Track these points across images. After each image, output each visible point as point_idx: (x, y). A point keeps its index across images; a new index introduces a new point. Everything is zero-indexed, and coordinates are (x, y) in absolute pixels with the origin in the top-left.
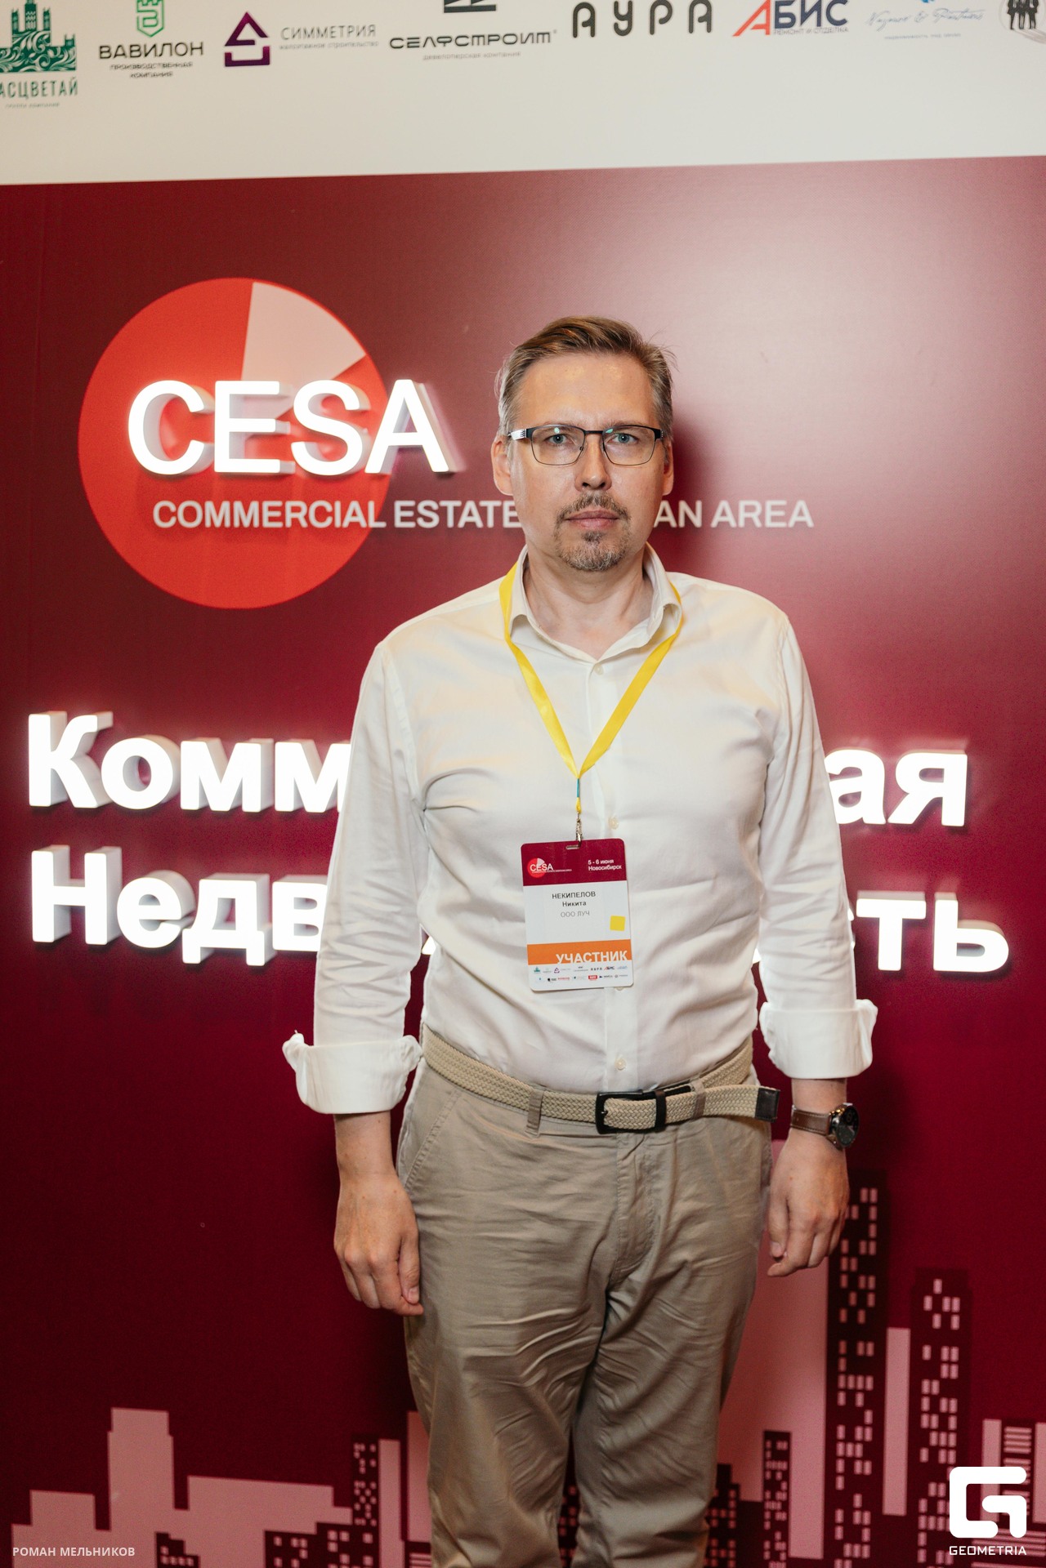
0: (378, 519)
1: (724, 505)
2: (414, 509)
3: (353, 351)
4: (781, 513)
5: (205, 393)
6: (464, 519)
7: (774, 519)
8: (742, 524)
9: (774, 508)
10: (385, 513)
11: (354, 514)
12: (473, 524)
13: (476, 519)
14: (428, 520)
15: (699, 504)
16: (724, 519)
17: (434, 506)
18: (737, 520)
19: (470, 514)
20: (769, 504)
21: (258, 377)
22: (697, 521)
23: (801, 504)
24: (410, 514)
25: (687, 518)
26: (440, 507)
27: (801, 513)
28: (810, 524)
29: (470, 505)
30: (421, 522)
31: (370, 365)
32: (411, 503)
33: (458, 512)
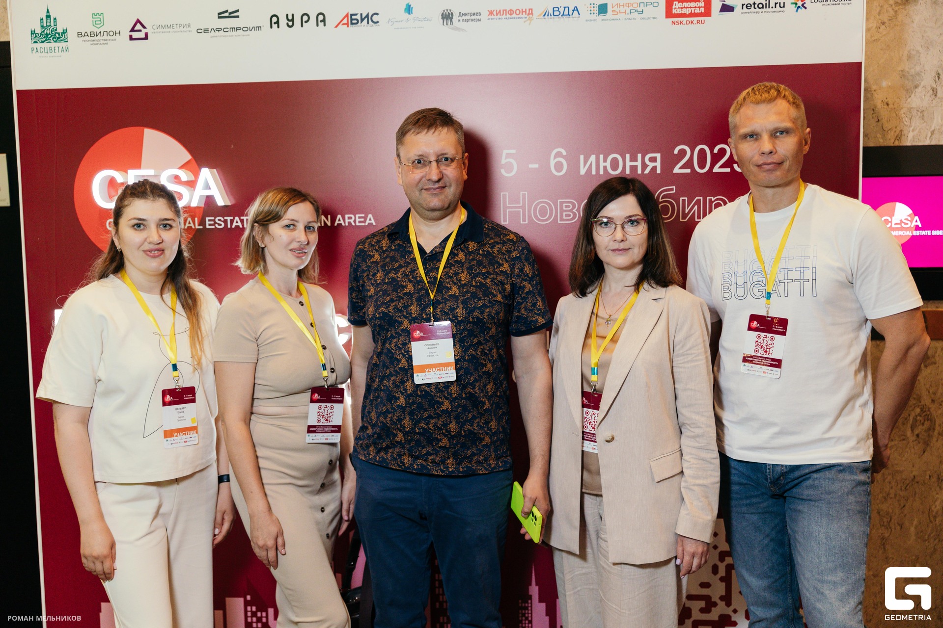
0: (199, 225)
1: (339, 216)
2: (214, 220)
3: (187, 156)
4: (362, 220)
5: (124, 173)
6: (235, 224)
7: (360, 222)
8: (347, 224)
9: (359, 218)
10: (202, 222)
11: (189, 223)
12: (239, 226)
13: (240, 224)
14: (220, 225)
15: (329, 216)
16: (339, 222)
17: (222, 219)
18: (345, 223)
19: (237, 222)
20: (357, 216)
21: (148, 167)
22: (329, 224)
23: (370, 216)
24: (212, 222)
25: (324, 222)
26: (224, 220)
27: (370, 220)
28: (374, 224)
29: (237, 218)
30: (217, 225)
31: (194, 162)
32: (213, 218)
33: (232, 221)
